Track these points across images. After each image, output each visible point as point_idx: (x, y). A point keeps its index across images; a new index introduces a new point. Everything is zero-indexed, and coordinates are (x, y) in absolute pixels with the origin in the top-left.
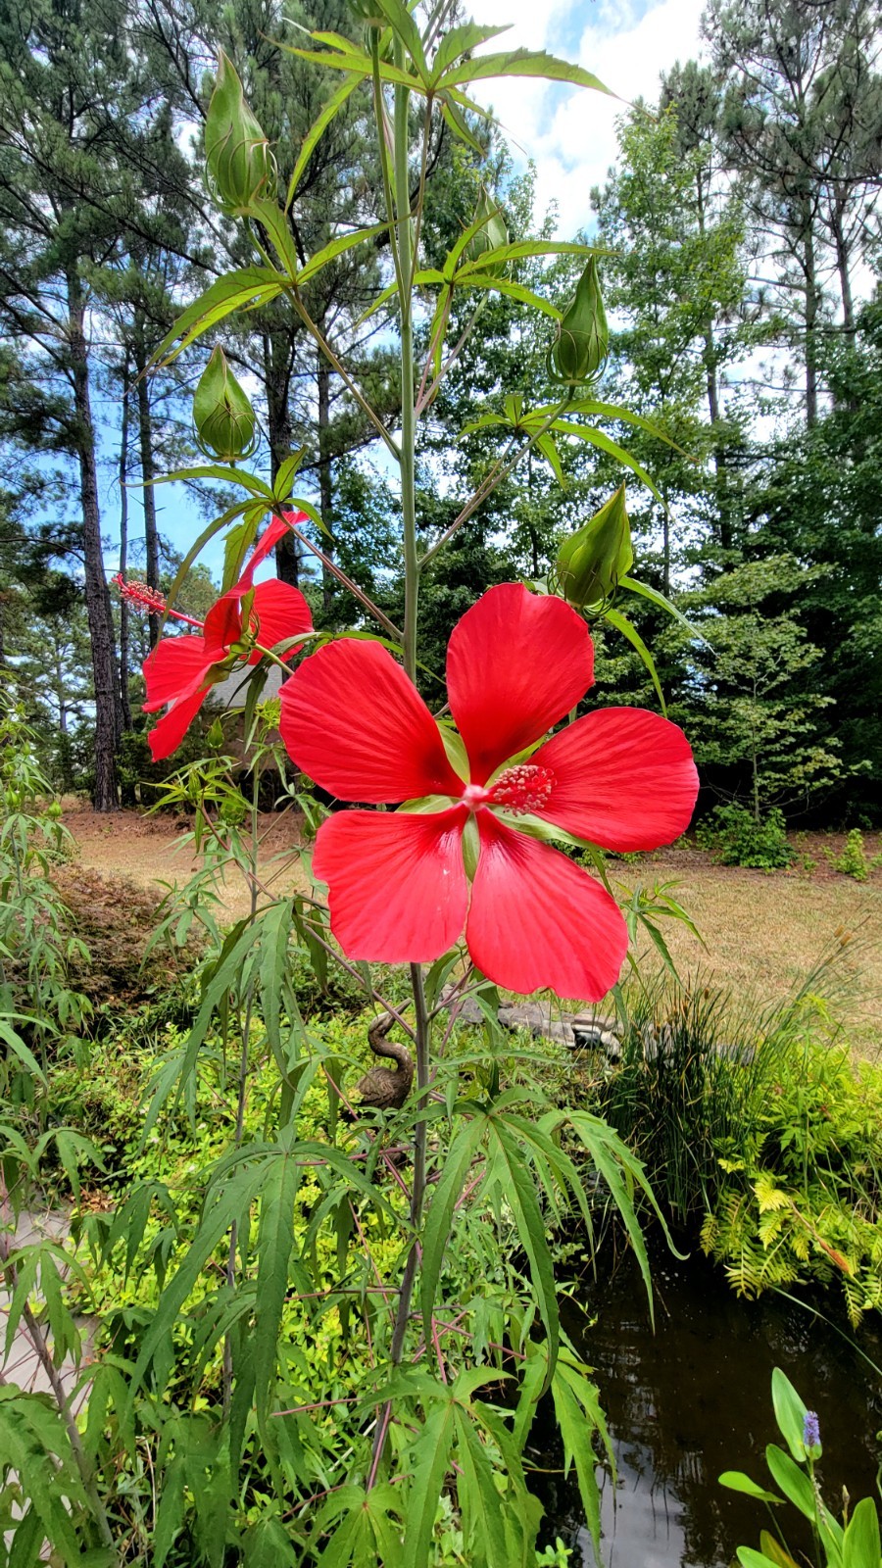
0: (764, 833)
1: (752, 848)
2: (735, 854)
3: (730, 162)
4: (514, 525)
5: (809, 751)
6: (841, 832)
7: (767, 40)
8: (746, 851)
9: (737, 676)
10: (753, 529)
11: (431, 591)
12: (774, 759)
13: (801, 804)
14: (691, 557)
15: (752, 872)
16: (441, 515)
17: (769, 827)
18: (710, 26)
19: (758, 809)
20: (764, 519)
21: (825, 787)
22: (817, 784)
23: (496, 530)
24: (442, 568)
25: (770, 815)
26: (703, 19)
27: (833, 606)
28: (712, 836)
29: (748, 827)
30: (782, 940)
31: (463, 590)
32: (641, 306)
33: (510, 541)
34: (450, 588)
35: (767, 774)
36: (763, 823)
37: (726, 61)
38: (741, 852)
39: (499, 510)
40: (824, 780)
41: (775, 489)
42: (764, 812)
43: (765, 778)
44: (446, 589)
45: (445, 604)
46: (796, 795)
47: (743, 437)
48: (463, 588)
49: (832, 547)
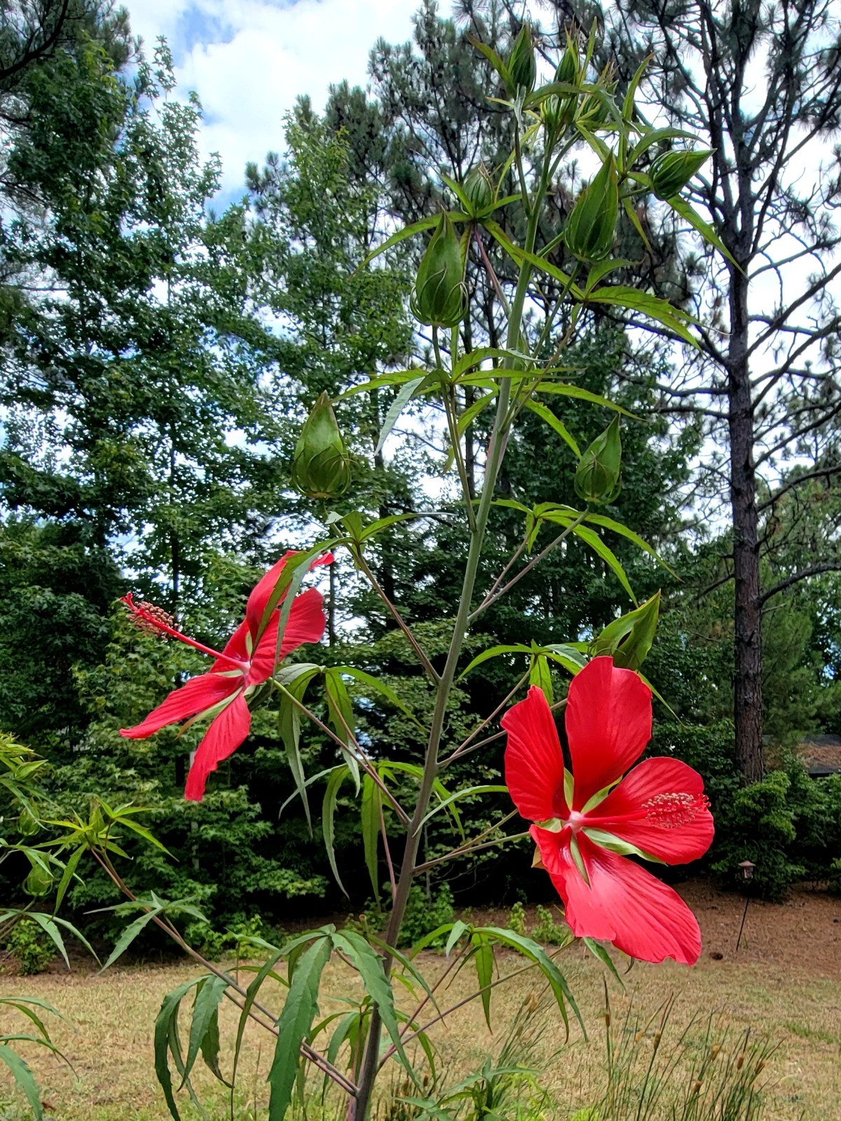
0: (436, 910)
1: (423, 927)
2: (407, 934)
3: (395, 210)
4: (149, 528)
5: (477, 823)
6: (501, 908)
7: (432, 112)
8: (418, 930)
9: (409, 741)
10: (420, 586)
11: (28, 592)
12: (444, 831)
13: (468, 879)
14: (359, 607)
15: (424, 953)
16: (45, 494)
17: (439, 904)
18: (380, 68)
19: (429, 885)
20: (430, 579)
21: (491, 859)
22: (483, 857)
23: (124, 529)
24: (44, 565)
25: (440, 891)
26: (373, 57)
27: (492, 678)
28: (382, 916)
29: (420, 905)
30: (461, 1021)
31: (75, 600)
32: (308, 321)
33: (143, 547)
34: (55, 592)
35: (439, 847)
36: (434, 900)
37: (393, 108)
38: (413, 932)
39: (131, 506)
40: (490, 854)
41: (441, 552)
42: (435, 889)
43: (437, 852)
44: (48, 593)
45: (46, 613)
46: (465, 869)
47: (411, 491)
48: (74, 596)
49: (492, 619)
